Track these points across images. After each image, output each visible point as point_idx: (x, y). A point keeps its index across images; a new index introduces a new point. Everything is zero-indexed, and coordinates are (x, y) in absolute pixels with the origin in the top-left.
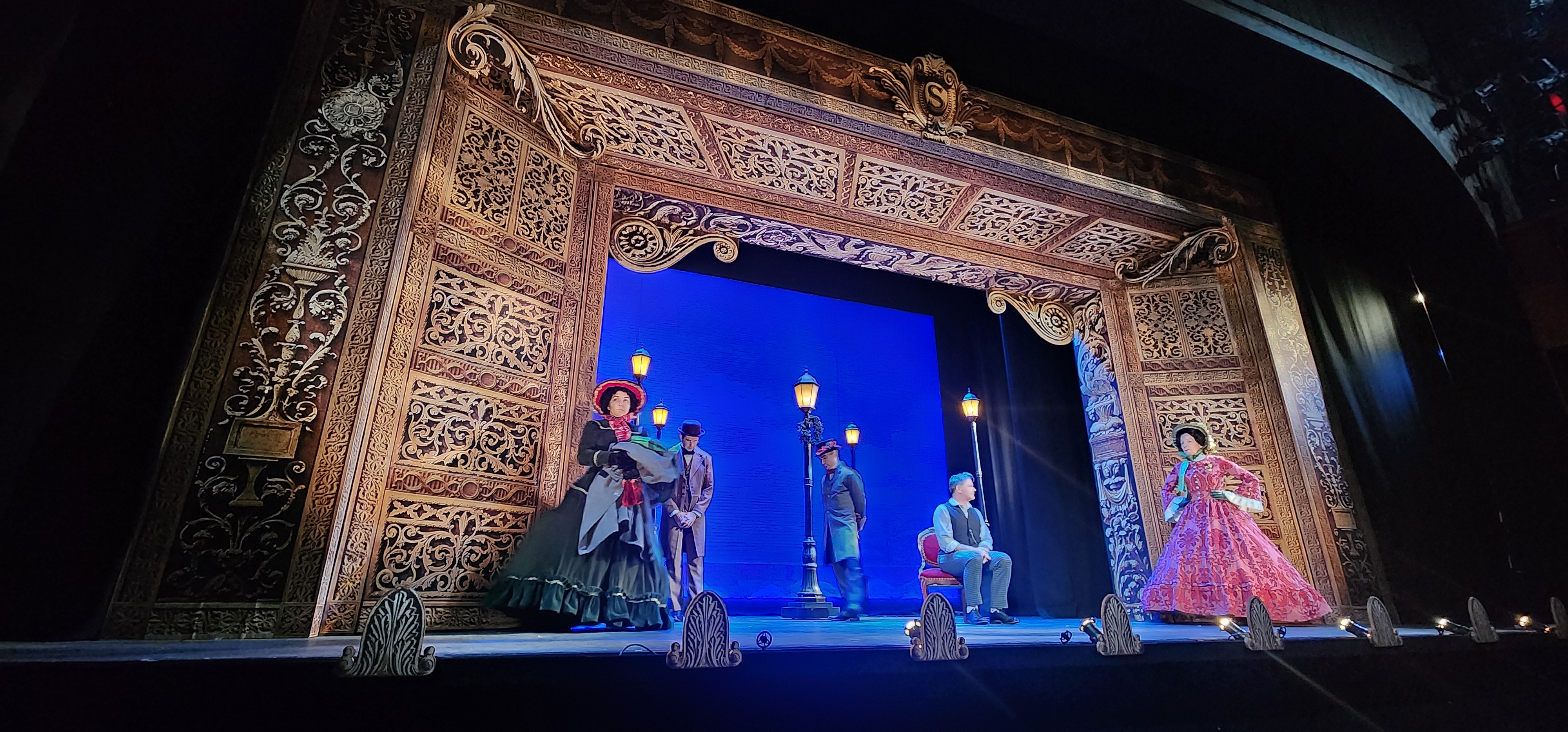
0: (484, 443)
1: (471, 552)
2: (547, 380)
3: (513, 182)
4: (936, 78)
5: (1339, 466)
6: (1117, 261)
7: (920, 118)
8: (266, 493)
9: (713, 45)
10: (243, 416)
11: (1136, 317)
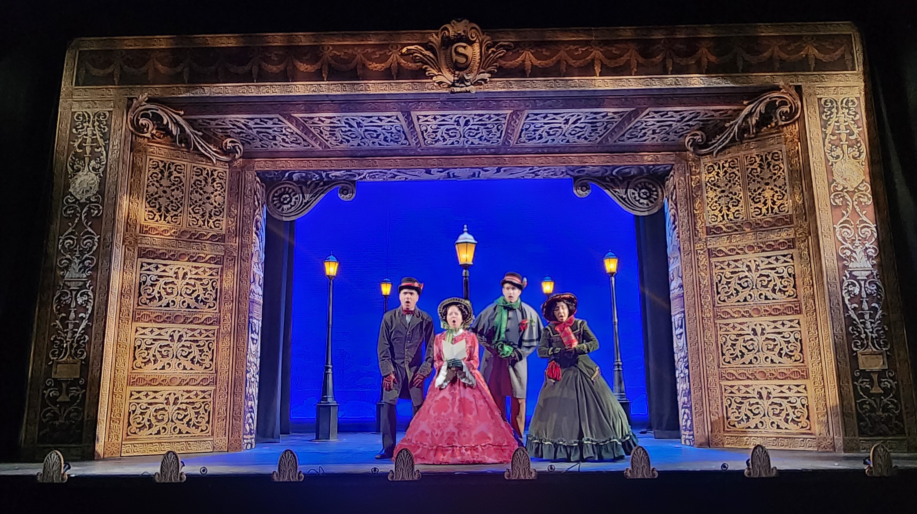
0: (180, 355)
1: (178, 414)
2: (217, 311)
3: (183, 193)
4: (460, 38)
5: (880, 312)
6: (686, 136)
7: (448, 77)
8: (70, 395)
9: (285, 70)
10: (57, 359)
11: (707, 185)
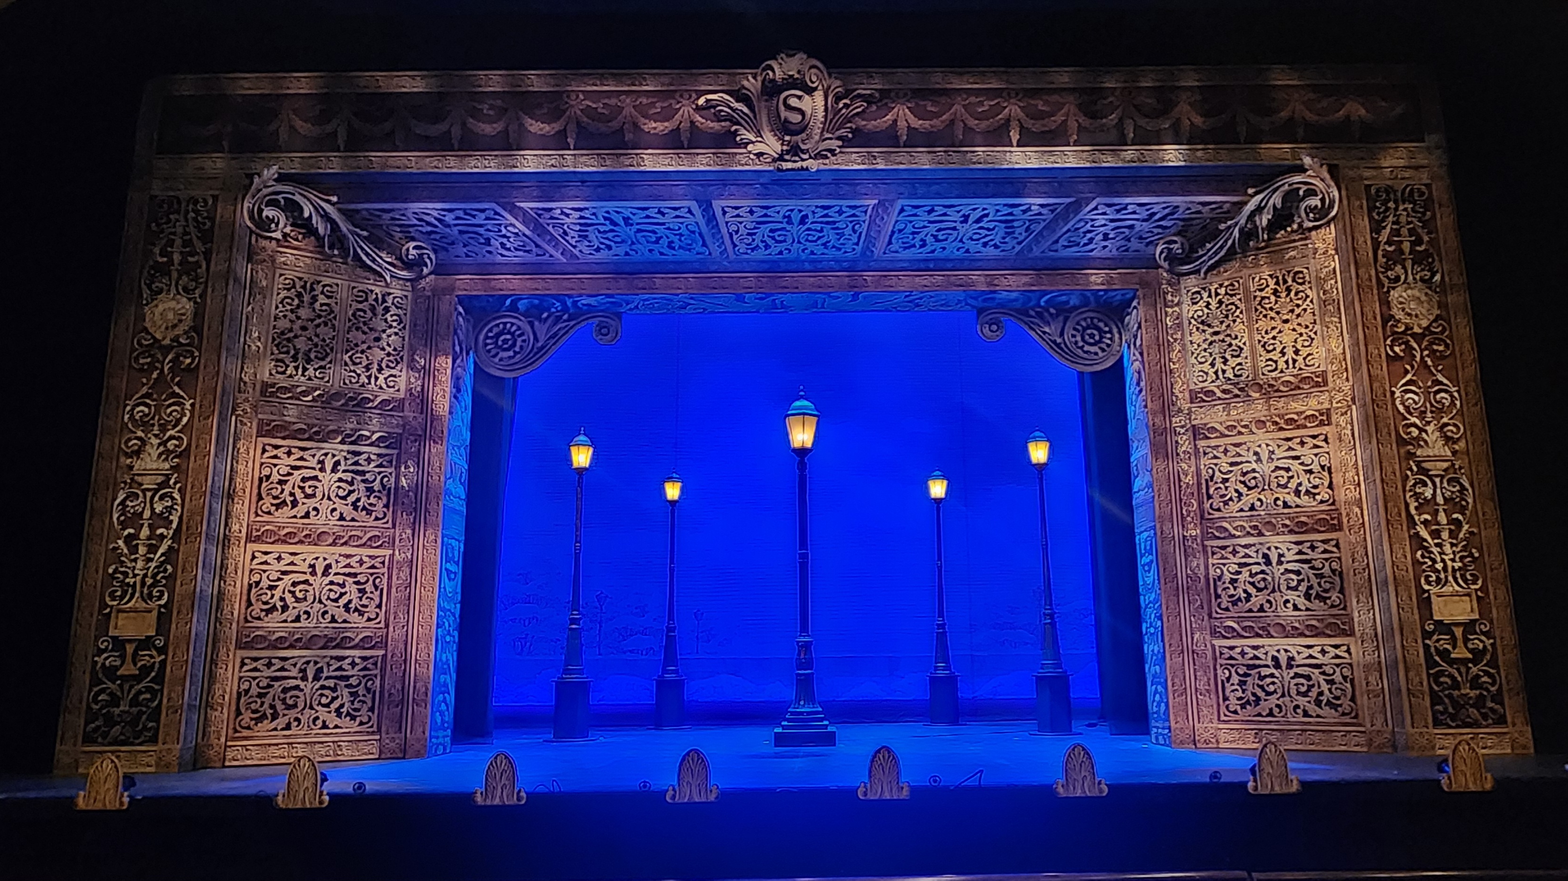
0: (326, 597)
1: (322, 695)
2: (390, 525)
3: (334, 331)
4: (792, 83)
5: (1466, 527)
6: (1157, 245)
7: (772, 145)
8: (139, 665)
9: (506, 131)
10: (118, 604)
11: (1190, 323)
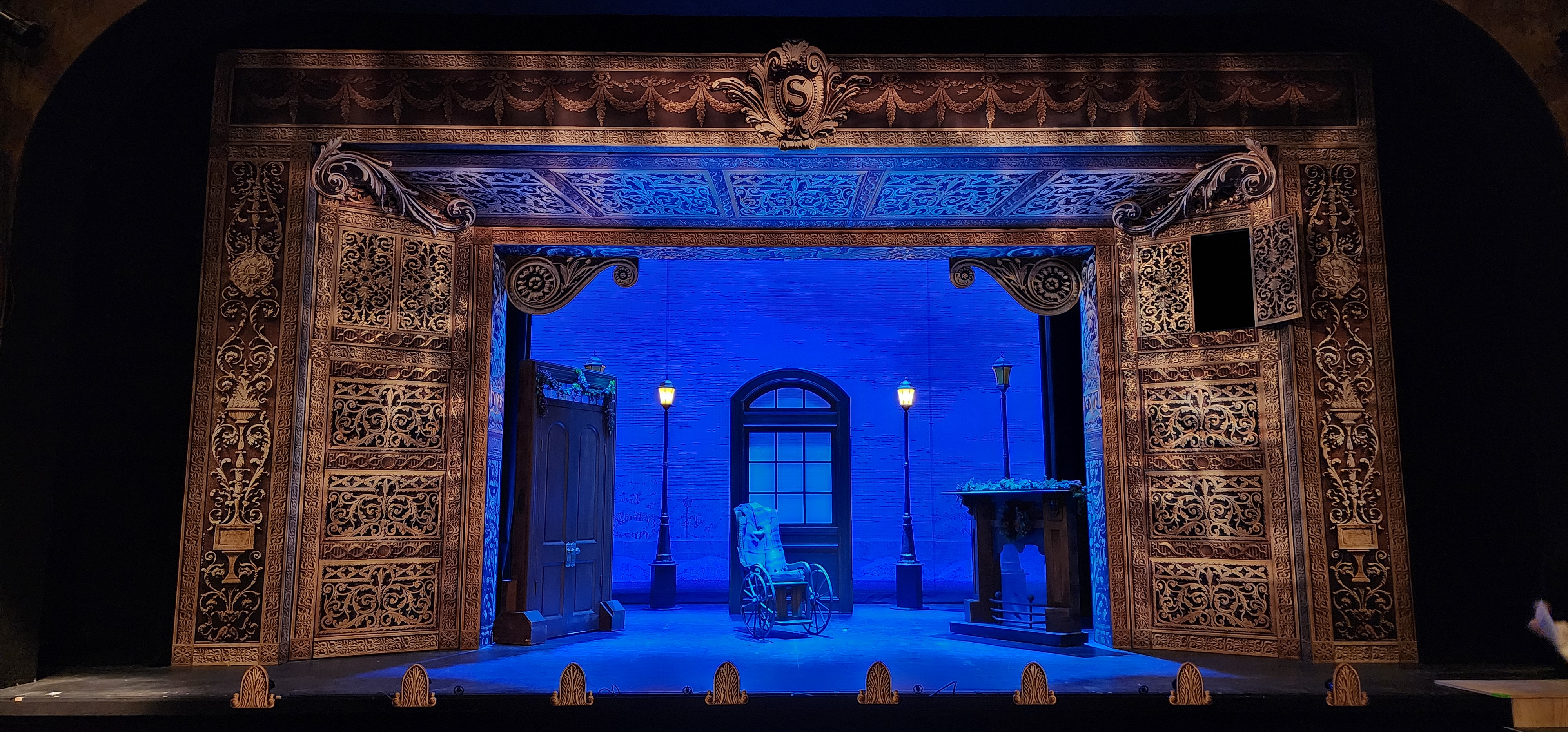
0: (391, 513)
1: (390, 597)
2: (442, 450)
3: (391, 280)
4: (797, 69)
5: (1371, 470)
6: (1114, 208)
7: (777, 125)
8: (241, 574)
9: (542, 108)
10: (220, 523)
11: (1140, 278)
